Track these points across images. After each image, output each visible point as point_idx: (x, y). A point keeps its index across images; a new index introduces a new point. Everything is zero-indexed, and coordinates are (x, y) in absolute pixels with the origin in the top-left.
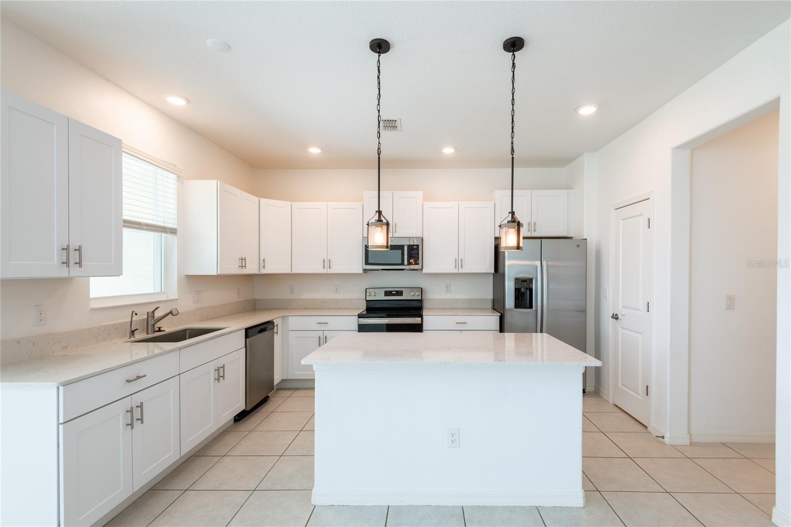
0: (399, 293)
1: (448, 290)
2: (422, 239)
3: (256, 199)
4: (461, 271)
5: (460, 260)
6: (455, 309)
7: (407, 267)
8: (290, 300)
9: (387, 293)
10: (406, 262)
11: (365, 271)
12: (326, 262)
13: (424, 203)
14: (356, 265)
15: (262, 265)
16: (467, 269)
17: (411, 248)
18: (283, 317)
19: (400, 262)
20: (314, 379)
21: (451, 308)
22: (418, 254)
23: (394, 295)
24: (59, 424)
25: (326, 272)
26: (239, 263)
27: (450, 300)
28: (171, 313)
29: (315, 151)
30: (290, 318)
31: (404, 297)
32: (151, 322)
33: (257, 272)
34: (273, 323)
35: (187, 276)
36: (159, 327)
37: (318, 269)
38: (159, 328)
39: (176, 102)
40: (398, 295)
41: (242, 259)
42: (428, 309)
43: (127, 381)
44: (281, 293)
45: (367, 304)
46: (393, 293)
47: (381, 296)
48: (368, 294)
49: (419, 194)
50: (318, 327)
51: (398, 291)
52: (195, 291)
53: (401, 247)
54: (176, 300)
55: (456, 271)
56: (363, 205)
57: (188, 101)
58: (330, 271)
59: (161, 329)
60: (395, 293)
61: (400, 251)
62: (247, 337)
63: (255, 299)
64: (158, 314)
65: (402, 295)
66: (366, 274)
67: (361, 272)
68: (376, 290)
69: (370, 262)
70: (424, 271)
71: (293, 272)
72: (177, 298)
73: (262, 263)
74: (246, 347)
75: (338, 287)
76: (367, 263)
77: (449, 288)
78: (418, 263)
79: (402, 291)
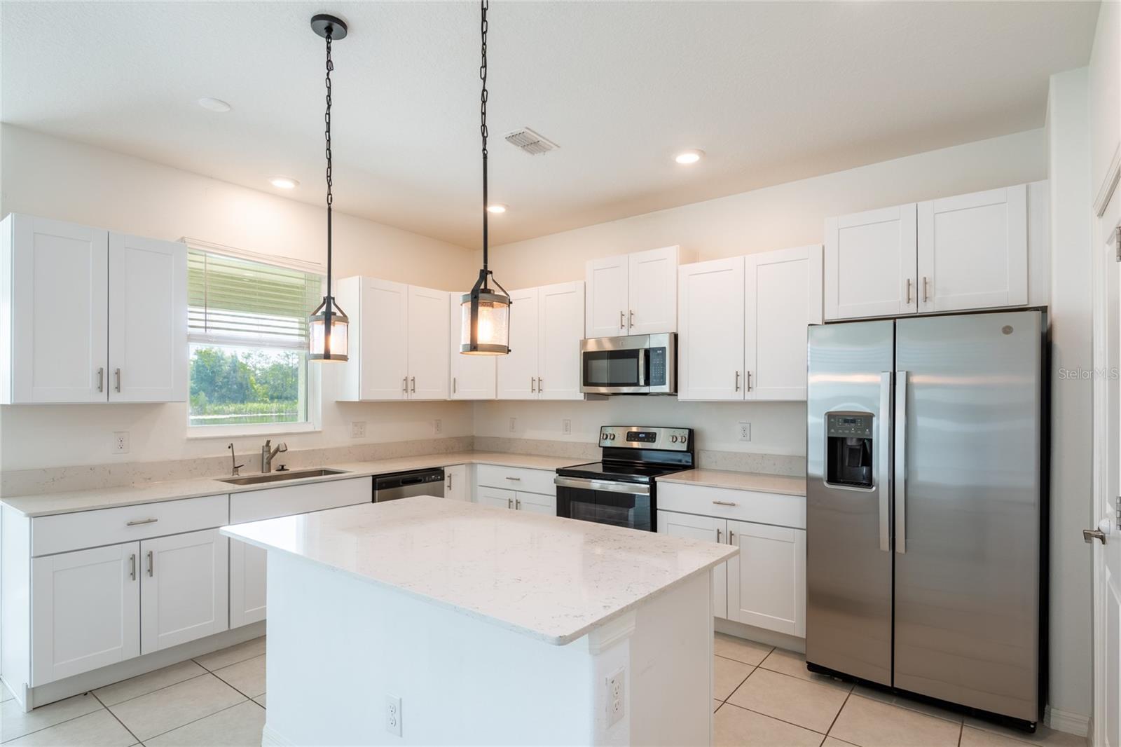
0: (651, 437)
1: (747, 435)
2: (677, 336)
4: (750, 397)
5: (746, 374)
6: (759, 474)
7: (648, 389)
8: (510, 439)
9: (632, 436)
10: (642, 381)
11: (590, 396)
13: (681, 267)
14: (567, 385)
15: (453, 387)
16: (761, 393)
17: (649, 353)
19: (635, 380)
21: (751, 474)
22: (665, 365)
23: (642, 440)
25: (536, 398)
26: (402, 386)
27: (749, 455)
30: (479, 467)
31: (657, 445)
32: (266, 459)
33: (445, 397)
34: (442, 472)
35: (337, 402)
36: (282, 464)
37: (525, 393)
38: (283, 466)
40: (648, 441)
41: (407, 380)
42: (707, 470)
44: (499, 429)
45: (603, 453)
46: (641, 435)
47: (622, 442)
48: (602, 436)
49: (671, 253)
50: (508, 484)
51: (649, 433)
52: (353, 423)
53: (635, 354)
54: (320, 432)
55: (738, 396)
56: (585, 283)
57: (297, 183)
58: (541, 397)
59: (285, 467)
60: (644, 435)
61: (633, 360)
62: (376, 488)
63: (473, 436)
65: (654, 441)
67: (581, 397)
68: (613, 431)
70: (682, 395)
71: (499, 398)
72: (320, 430)
75: (569, 422)
76: (587, 382)
77: (747, 432)
78: (664, 384)
79: (655, 434)
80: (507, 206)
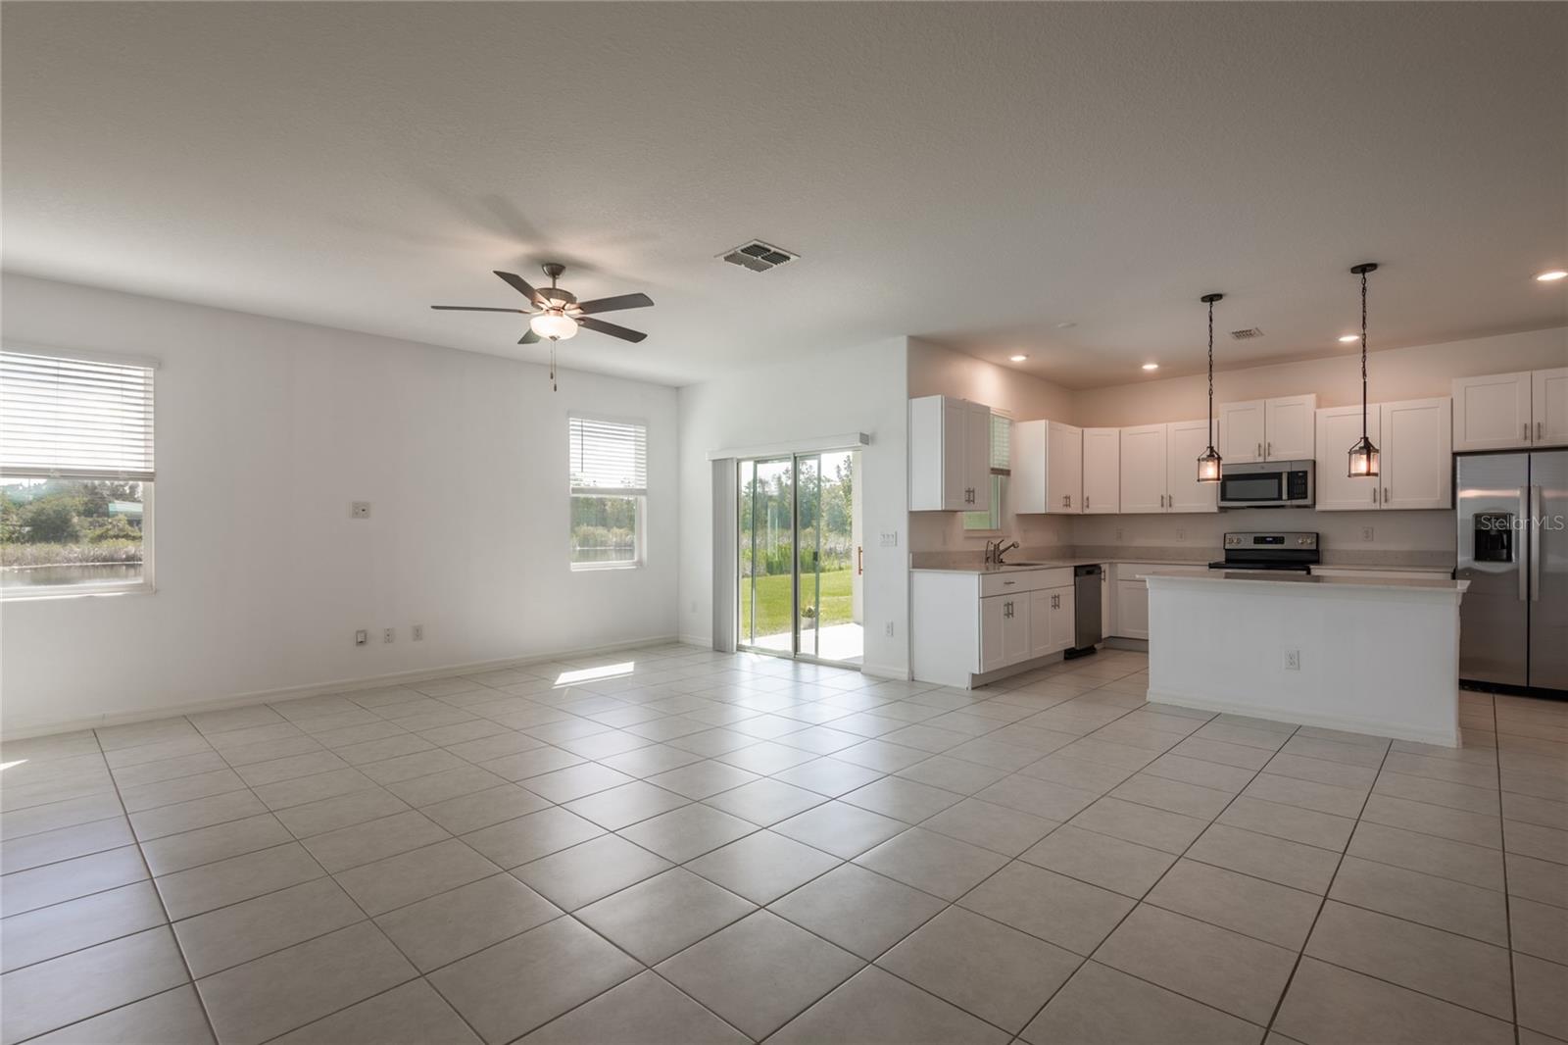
0: (1279, 540)
1: (1368, 536)
2: (1315, 462)
3: (1079, 430)
4: (1385, 506)
5: (1383, 490)
6: (1380, 565)
7: (1289, 503)
8: (1118, 547)
9: (1257, 540)
10: (1285, 496)
11: (1222, 509)
12: (1165, 500)
13: (1318, 411)
14: (1209, 502)
15: (1085, 504)
16: (1395, 504)
17: (1292, 475)
18: (1110, 563)
19: (1276, 496)
20: (1147, 640)
22: (1306, 484)
23: (1270, 542)
24: (979, 598)
25: (1166, 511)
26: (1063, 502)
27: (1373, 551)
28: (1013, 545)
29: (1150, 367)
30: (1119, 565)
31: (1286, 546)
32: (997, 553)
33: (1079, 512)
34: (1100, 568)
35: (1018, 514)
36: (1002, 558)
37: (1156, 508)
39: (1018, 359)
40: (1276, 543)
41: (1066, 497)
42: (1330, 563)
43: (1006, 583)
44: (1106, 539)
45: (1227, 555)
46: (1268, 539)
47: (1249, 544)
48: (1227, 541)
49: (1308, 399)
51: (1276, 538)
52: (1024, 530)
53: (1278, 476)
55: (1376, 506)
56: (1218, 422)
57: (1027, 356)
58: (1170, 511)
60: (1271, 539)
61: (1277, 481)
62: (1076, 575)
63: (1075, 545)
64: (1001, 548)
65: (1283, 543)
66: (1223, 514)
67: (1215, 510)
68: (1240, 536)
69: (1228, 496)
70: (1318, 507)
71: (1123, 512)
73: (1085, 502)
74: (1075, 585)
75: (1184, 531)
76: (1224, 498)
77: (1370, 534)
78: (1306, 497)
79: (1283, 538)
80: (1158, 364)
